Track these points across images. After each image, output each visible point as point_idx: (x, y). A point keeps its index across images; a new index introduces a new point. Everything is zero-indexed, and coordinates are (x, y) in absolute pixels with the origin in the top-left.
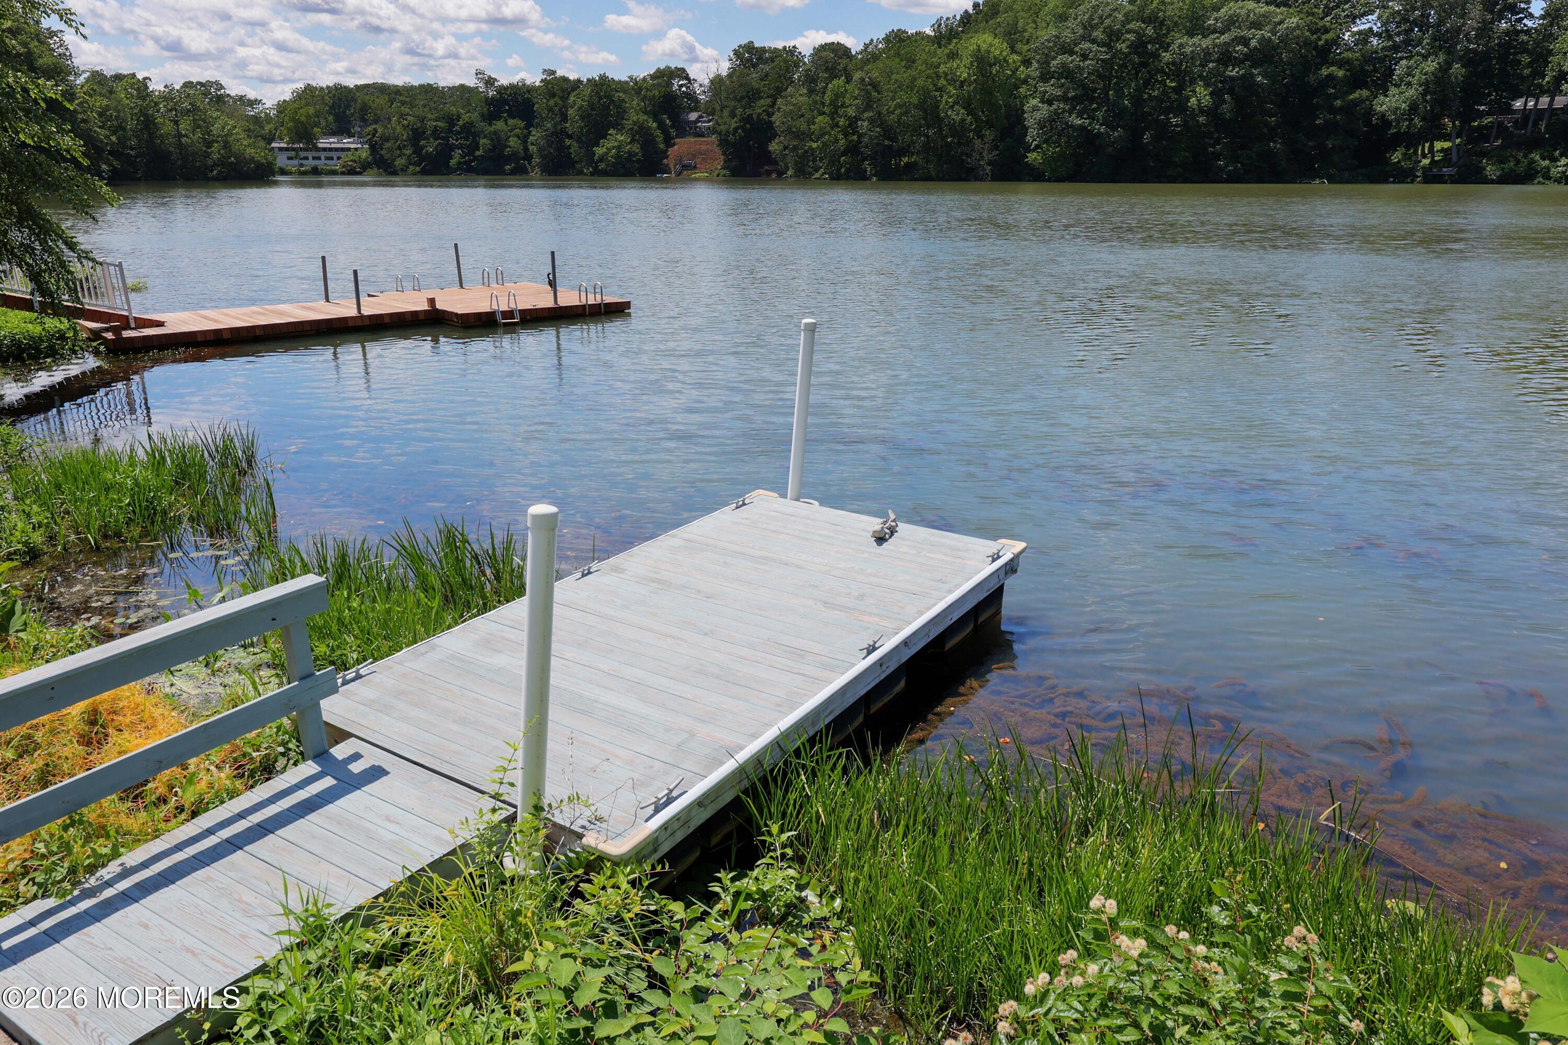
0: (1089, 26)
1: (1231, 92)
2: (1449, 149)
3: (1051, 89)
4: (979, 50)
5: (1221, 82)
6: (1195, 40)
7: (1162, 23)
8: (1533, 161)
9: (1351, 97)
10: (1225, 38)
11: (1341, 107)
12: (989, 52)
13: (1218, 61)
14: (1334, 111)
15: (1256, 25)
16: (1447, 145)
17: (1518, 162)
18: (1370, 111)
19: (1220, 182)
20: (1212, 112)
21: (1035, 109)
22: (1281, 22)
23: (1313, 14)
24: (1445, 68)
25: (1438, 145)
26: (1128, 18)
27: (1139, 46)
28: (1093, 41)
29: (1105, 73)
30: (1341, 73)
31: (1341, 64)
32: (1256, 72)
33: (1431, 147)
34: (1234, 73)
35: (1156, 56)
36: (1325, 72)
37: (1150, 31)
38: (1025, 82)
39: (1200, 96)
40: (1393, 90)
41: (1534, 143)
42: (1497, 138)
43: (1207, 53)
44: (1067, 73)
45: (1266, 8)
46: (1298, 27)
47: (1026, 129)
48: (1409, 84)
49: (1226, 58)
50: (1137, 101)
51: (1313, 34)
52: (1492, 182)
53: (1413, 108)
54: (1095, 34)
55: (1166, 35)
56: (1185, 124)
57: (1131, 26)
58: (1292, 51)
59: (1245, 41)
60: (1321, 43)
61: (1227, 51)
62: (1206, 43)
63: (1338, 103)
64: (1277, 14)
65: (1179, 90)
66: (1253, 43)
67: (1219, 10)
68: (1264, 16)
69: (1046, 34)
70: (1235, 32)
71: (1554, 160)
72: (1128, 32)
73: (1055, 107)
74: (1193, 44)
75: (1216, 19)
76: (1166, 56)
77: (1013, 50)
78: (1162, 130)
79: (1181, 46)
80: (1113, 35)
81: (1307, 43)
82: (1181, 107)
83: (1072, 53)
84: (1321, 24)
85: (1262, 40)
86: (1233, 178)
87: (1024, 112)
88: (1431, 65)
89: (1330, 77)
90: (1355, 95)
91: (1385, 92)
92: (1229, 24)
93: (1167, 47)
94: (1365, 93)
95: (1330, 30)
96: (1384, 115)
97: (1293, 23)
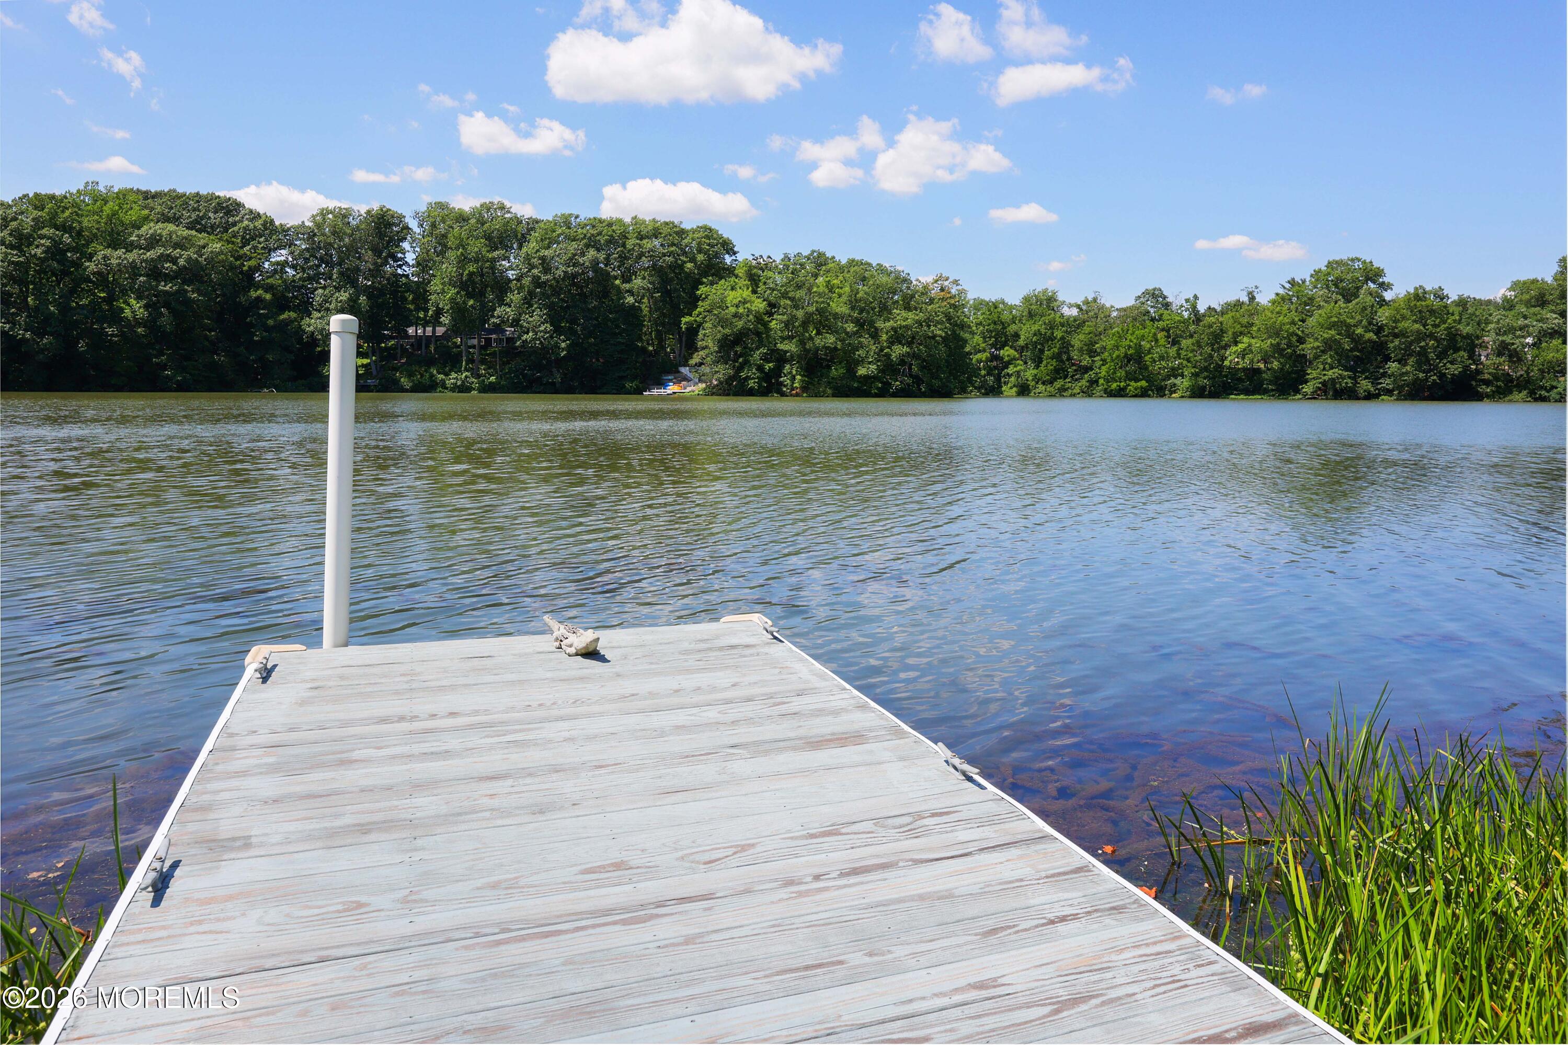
1: (167, 305)
2: (369, 364)
5: (155, 296)
6: (120, 252)
7: (79, 233)
8: (432, 376)
9: (282, 317)
10: (151, 255)
11: (274, 327)
13: (147, 275)
14: (267, 329)
15: (181, 246)
16: (366, 361)
17: (422, 376)
18: (300, 331)
19: (171, 391)
20: (150, 323)
22: (205, 246)
23: (233, 243)
24: (353, 299)
25: (360, 361)
26: (38, 224)
27: (56, 251)
29: (20, 276)
30: (268, 296)
31: (269, 288)
32: (189, 289)
34: (167, 288)
35: (77, 265)
36: (254, 294)
37: (67, 239)
39: (134, 308)
40: (316, 314)
41: (430, 362)
42: (401, 358)
43: (133, 266)
45: (186, 233)
46: (221, 252)
48: (328, 310)
49: (155, 273)
50: (65, 309)
51: (236, 259)
52: (407, 391)
55: (87, 245)
56: (122, 335)
57: (45, 231)
58: (220, 273)
59: (174, 261)
60: (245, 268)
61: (156, 267)
62: (132, 256)
63: (271, 322)
64: (199, 239)
65: (110, 299)
66: (181, 262)
67: (139, 228)
68: (186, 238)
70: (160, 250)
71: (447, 375)
72: (42, 237)
74: (117, 256)
75: (138, 236)
76: (91, 266)
78: (98, 340)
79: (105, 257)
80: (24, 239)
81: (232, 268)
82: (115, 317)
84: (241, 252)
85: (189, 260)
86: (183, 388)
88: (343, 296)
89: (258, 299)
90: (284, 316)
91: (309, 315)
92: (154, 242)
93: (90, 258)
94: (293, 315)
95: (250, 259)
96: (313, 333)
97: (217, 246)
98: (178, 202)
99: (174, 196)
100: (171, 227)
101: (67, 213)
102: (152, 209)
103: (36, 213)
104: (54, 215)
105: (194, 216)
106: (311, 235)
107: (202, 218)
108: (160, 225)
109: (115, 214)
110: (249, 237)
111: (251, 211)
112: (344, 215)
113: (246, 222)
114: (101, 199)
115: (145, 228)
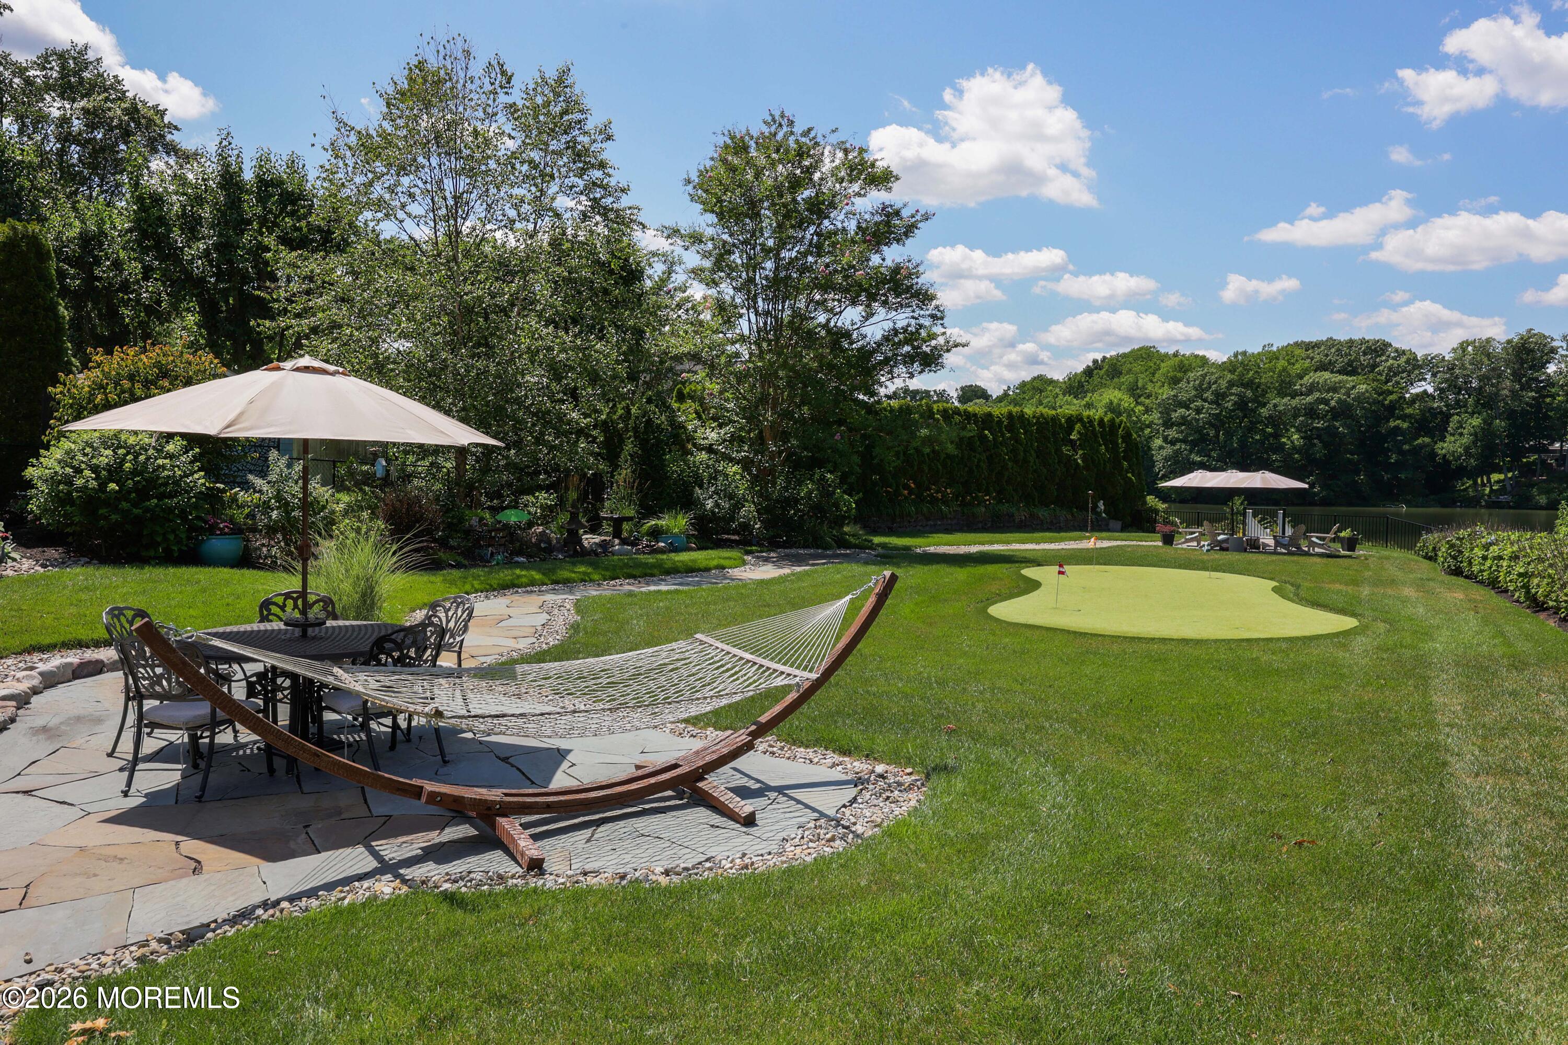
0: (1200, 390)
1: (1319, 437)
2: (1504, 480)
3: (1172, 433)
4: (1111, 403)
5: (1310, 430)
6: (1285, 400)
7: (1258, 387)
9: (1416, 442)
10: (1309, 399)
11: (1409, 451)
12: (1119, 405)
13: (1306, 415)
14: (1401, 452)
15: (1334, 389)
16: (1502, 477)
18: (1433, 454)
20: (1305, 451)
21: (1161, 448)
22: (1354, 387)
23: (1378, 381)
24: (1488, 422)
25: (1495, 477)
26: (1231, 384)
27: (1242, 404)
28: (1205, 400)
29: (1217, 422)
30: (1405, 425)
31: (1405, 417)
32: (1337, 424)
33: (1489, 480)
34: (1320, 425)
35: (1254, 411)
36: (1392, 424)
37: (1249, 394)
38: (1149, 426)
39: (1293, 439)
40: (1449, 438)
42: (1543, 472)
43: (1295, 408)
44: (1184, 421)
45: (1341, 377)
46: (1367, 391)
47: (1153, 463)
48: (1461, 434)
49: (1311, 412)
50: (1243, 443)
51: (1380, 394)
53: (1467, 449)
54: (1205, 395)
55: (1263, 396)
57: (1233, 390)
58: (1364, 408)
59: (1326, 402)
60: (1387, 402)
61: (1312, 409)
62: (1295, 402)
63: (1406, 447)
64: (1349, 381)
65: (1276, 435)
66: (1333, 403)
67: (1301, 378)
68: (1339, 383)
69: (1166, 393)
70: (1317, 395)
72: (1232, 394)
73: (1178, 447)
74: (1284, 403)
75: (1300, 384)
76: (1264, 412)
77: (1138, 403)
79: (1275, 406)
80: (1220, 397)
81: (1376, 402)
82: (1280, 448)
83: (1188, 408)
84: (1385, 388)
85: (1340, 401)
86: (1326, 502)
87: (1150, 449)
88: (1476, 421)
89: (1397, 428)
90: (1420, 441)
91: (1443, 439)
92: (1311, 389)
93: (1264, 405)
94: (1427, 440)
95: (1391, 393)
96: (1445, 456)
97: (1363, 387)
98: (1333, 350)
99: (1331, 343)
100: (1327, 375)
101: (1251, 373)
102: (1312, 359)
103: (1229, 376)
104: (1241, 375)
105: (1346, 360)
106: (1451, 368)
107: (1353, 361)
108: (1319, 374)
109: (1284, 369)
110: (1393, 372)
111: (1397, 351)
112: (1484, 348)
113: (1391, 361)
114: (1274, 357)
115: (1307, 377)
